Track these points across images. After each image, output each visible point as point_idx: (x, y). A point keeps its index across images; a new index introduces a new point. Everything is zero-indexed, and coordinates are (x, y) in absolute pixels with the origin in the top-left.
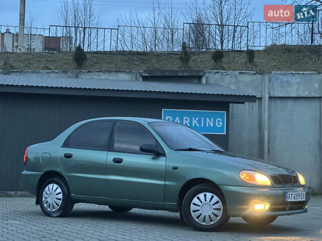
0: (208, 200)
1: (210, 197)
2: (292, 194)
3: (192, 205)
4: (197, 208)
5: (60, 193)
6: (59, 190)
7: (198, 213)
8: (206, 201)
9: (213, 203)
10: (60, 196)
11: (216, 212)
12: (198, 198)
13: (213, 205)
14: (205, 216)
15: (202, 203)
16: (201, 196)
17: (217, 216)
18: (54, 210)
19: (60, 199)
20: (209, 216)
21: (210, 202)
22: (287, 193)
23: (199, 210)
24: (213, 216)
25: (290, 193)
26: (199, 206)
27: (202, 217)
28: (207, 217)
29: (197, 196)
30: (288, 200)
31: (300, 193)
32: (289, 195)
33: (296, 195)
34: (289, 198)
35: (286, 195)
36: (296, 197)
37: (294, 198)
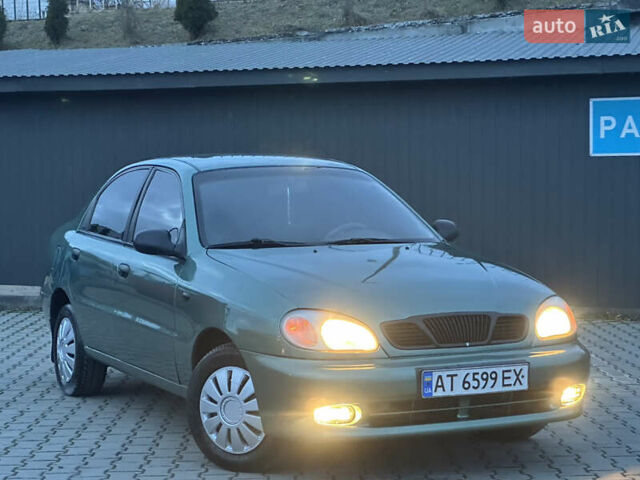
1: (239, 382)
2: (452, 376)
3: (203, 399)
4: (213, 408)
5: (72, 342)
6: (72, 335)
7: (215, 421)
8: (229, 390)
9: (247, 396)
10: (72, 349)
11: (252, 420)
12: (215, 381)
13: (246, 401)
14: (229, 430)
15: (221, 394)
16: (221, 375)
17: (257, 432)
18: (68, 379)
19: (71, 355)
20: (238, 429)
21: (239, 393)
22: (431, 374)
23: (217, 414)
24: (245, 430)
25: (444, 374)
26: (216, 403)
27: (223, 430)
28: (234, 434)
29: (212, 376)
30: (435, 395)
31: (494, 369)
32: (440, 377)
33: (476, 377)
34: (437, 386)
35: (427, 379)
36: (475, 384)
37: (466, 385)
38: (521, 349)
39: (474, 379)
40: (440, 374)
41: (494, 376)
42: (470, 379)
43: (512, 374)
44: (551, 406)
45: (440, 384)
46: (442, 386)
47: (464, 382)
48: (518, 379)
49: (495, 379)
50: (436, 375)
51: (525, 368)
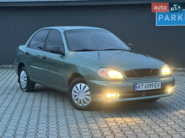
0: (82, 88)
1: (83, 87)
2: (142, 85)
3: (73, 92)
4: (76, 94)
5: (26, 77)
6: (25, 75)
7: (76, 97)
8: (81, 89)
10: (26, 79)
11: (87, 97)
12: (76, 87)
13: (85, 92)
14: (80, 100)
15: (78, 90)
16: (78, 85)
17: (88, 100)
18: (24, 87)
19: (26, 81)
20: (83, 100)
21: (83, 90)
22: (137, 84)
23: (77, 96)
24: (85, 100)
25: (140, 84)
26: (77, 93)
27: (79, 100)
28: (82, 101)
29: (76, 86)
30: (138, 90)
31: (153, 83)
32: (139, 85)
33: (148, 85)
34: (139, 88)
35: (136, 86)
36: (148, 87)
37: (146, 87)
38: (158, 78)
39: (148, 86)
40: (139, 84)
41: (152, 85)
42: (147, 86)
43: (157, 84)
44: (166, 93)
45: (139, 87)
46: (140, 88)
47: (145, 86)
48: (158, 86)
49: (153, 86)
50: (138, 85)
51: (160, 83)
